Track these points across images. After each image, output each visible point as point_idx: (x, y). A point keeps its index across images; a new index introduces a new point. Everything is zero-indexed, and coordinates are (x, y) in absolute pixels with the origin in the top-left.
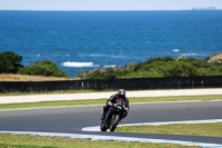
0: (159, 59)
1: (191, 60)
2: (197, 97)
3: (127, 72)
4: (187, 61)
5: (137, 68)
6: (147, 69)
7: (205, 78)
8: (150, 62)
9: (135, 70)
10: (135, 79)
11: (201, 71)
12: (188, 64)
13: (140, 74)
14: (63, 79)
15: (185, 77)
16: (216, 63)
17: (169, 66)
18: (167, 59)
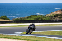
0: (33, 16)
1: (41, 16)
2: (43, 25)
3: (25, 19)
4: (40, 16)
5: (28, 18)
6: (30, 18)
7: (45, 20)
8: (31, 16)
9: (27, 18)
10: (27, 21)
11: (44, 19)
12: (41, 17)
13: (29, 19)
14: (9, 20)
15: (40, 20)
16: (47, 17)
17: (36, 17)
18: (35, 16)
